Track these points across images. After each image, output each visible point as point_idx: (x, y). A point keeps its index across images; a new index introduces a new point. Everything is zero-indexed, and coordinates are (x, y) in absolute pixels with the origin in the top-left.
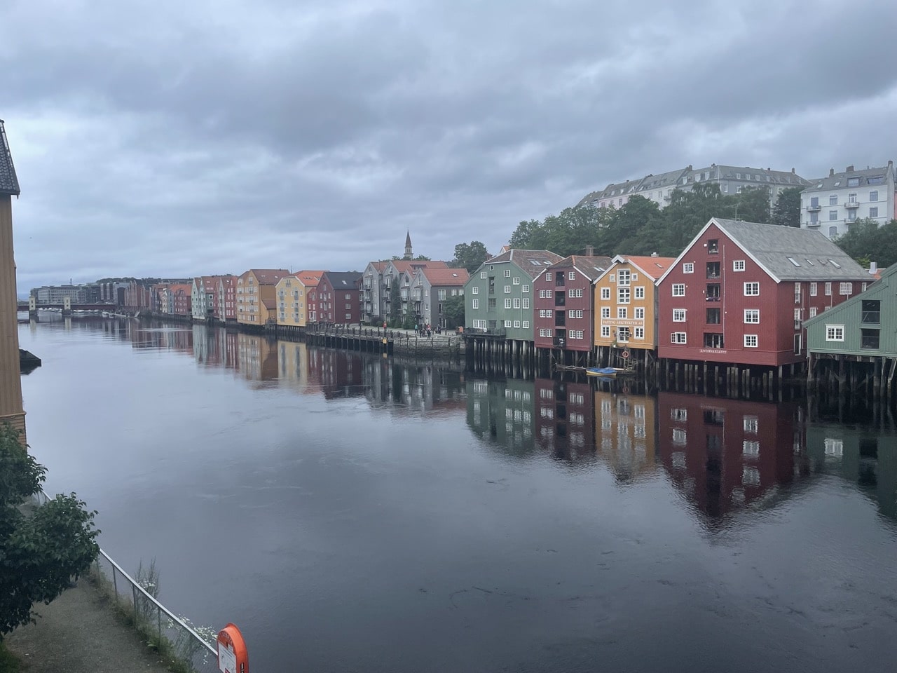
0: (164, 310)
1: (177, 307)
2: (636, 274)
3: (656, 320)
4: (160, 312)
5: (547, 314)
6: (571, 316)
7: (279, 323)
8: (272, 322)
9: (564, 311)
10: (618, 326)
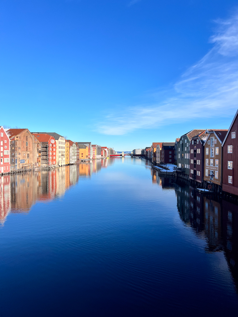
2: (216, 140)
3: (222, 167)
5: (192, 162)
6: (198, 164)
9: (196, 161)
10: (211, 170)
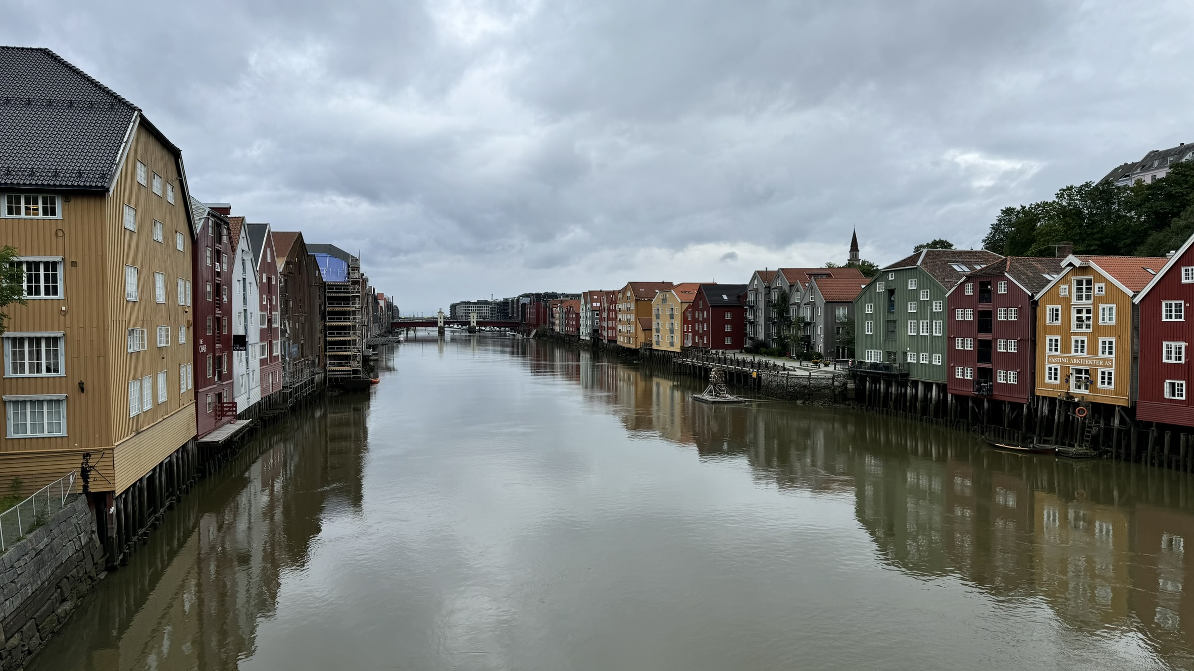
0: (557, 329)
1: (567, 325)
2: (1103, 285)
3: (1135, 358)
4: (553, 330)
5: (965, 345)
6: (1000, 349)
7: (655, 347)
8: (648, 345)
9: (990, 341)
10: (1072, 367)
